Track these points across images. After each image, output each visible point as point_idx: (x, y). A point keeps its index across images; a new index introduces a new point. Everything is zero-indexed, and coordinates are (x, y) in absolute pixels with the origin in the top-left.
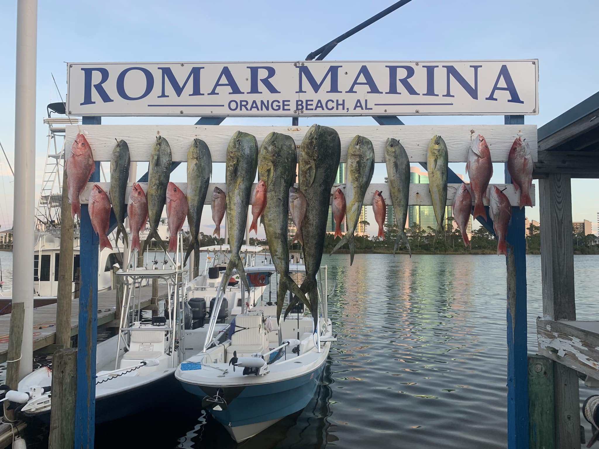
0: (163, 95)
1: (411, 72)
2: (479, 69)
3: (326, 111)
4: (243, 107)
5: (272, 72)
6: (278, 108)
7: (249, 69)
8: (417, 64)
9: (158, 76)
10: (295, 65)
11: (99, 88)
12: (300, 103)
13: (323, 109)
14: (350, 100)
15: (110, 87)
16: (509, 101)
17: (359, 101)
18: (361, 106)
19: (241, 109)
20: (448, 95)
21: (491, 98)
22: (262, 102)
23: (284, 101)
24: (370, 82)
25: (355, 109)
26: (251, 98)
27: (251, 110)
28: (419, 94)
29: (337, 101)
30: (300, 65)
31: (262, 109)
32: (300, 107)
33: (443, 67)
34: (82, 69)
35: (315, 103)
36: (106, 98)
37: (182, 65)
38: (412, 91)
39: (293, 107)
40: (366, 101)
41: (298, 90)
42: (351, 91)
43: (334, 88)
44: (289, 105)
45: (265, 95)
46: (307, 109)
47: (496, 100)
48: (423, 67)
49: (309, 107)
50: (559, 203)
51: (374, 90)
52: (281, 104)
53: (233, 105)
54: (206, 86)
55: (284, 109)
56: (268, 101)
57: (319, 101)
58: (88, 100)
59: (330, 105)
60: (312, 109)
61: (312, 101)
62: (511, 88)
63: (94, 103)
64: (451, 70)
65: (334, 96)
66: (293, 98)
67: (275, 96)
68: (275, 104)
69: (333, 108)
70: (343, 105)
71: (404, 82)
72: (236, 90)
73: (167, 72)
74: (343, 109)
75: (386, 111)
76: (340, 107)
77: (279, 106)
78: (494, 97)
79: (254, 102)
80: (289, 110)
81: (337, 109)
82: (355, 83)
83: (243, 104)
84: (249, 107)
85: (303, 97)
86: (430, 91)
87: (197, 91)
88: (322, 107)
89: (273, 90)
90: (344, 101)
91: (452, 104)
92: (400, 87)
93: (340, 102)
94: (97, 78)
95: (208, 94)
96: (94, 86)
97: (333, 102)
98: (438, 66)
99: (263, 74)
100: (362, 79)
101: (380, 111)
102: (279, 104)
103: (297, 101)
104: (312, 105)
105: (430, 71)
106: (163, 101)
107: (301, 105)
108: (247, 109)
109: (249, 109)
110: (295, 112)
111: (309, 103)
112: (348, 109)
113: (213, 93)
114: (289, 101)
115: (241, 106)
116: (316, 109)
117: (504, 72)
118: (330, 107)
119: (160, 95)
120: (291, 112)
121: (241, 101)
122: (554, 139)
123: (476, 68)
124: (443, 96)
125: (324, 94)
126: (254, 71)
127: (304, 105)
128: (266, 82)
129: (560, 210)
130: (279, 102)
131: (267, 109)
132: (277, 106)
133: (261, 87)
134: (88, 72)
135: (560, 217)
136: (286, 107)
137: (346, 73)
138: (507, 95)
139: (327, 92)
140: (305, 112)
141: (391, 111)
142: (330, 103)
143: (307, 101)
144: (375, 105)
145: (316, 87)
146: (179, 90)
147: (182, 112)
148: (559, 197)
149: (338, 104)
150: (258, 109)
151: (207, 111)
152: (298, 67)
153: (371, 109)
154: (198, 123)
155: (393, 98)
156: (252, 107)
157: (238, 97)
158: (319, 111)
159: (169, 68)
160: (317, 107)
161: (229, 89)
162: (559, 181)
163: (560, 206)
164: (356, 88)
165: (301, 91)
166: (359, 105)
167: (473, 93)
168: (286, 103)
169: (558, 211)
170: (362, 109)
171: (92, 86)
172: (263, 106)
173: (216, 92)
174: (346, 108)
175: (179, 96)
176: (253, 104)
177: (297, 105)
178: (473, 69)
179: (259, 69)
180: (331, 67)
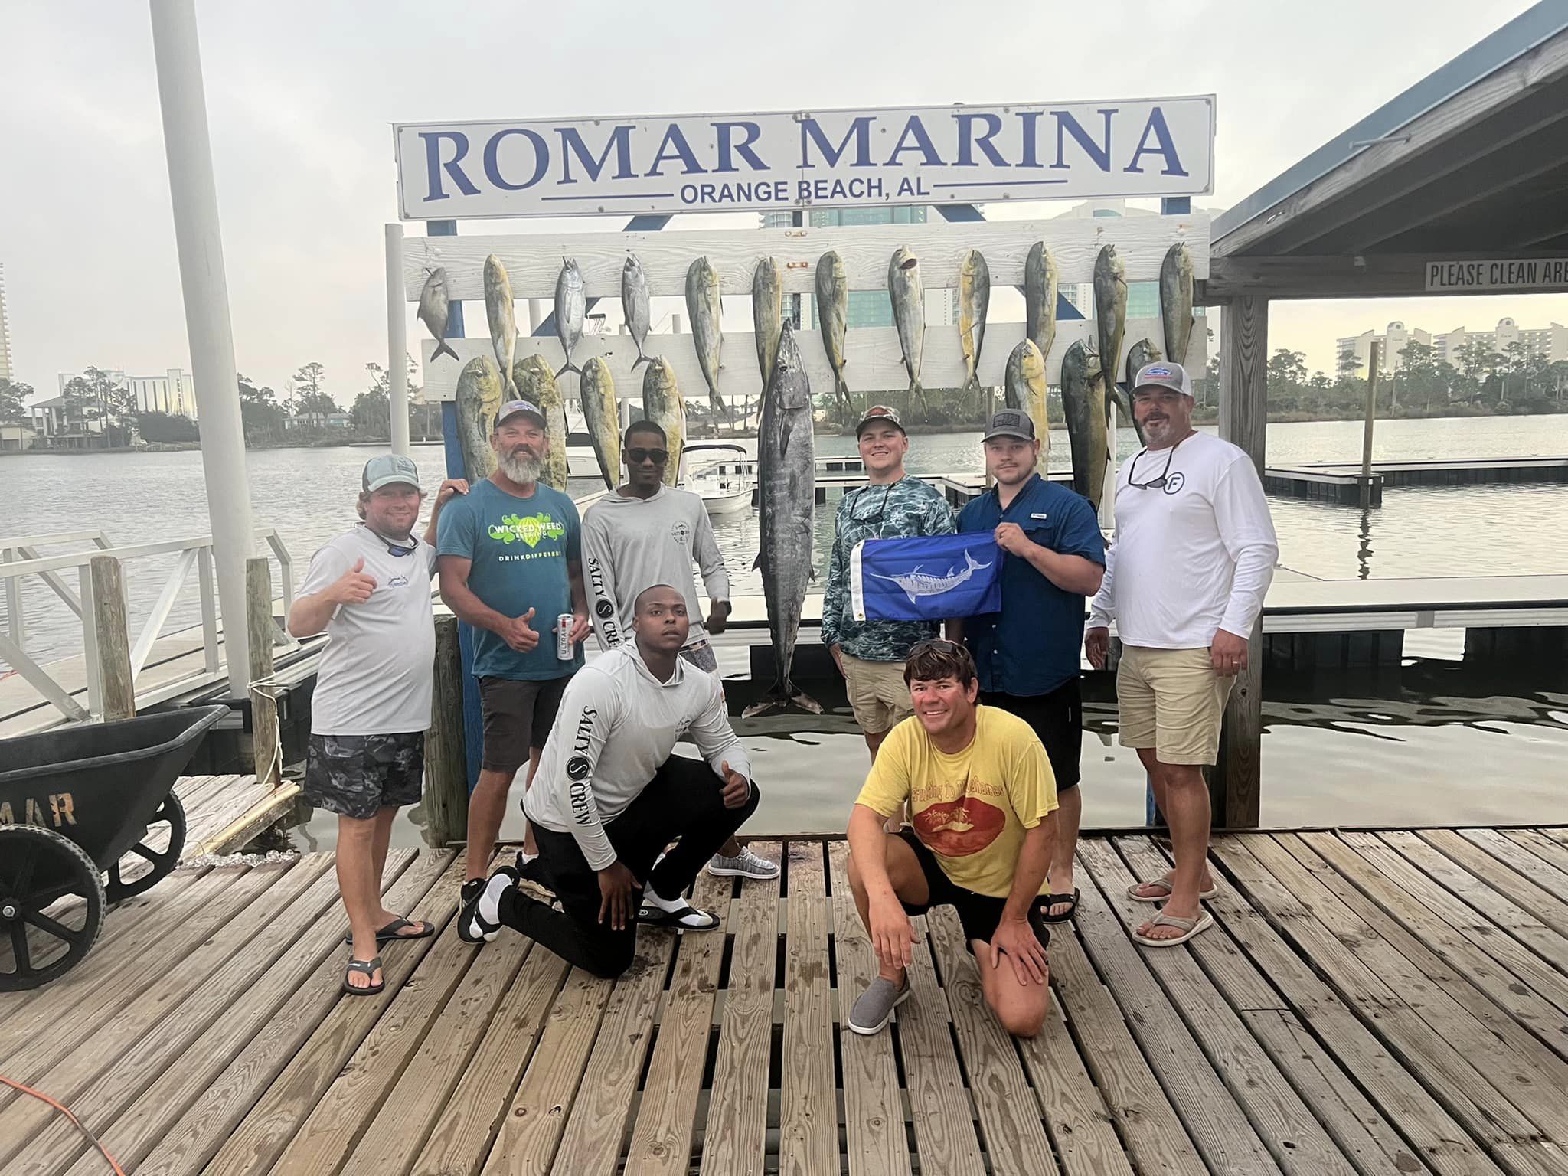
0: (567, 179)
1: (995, 124)
2: (1113, 115)
3: (850, 199)
4: (706, 197)
5: (754, 131)
6: (766, 196)
7: (715, 128)
8: (1007, 110)
9: (554, 144)
10: (795, 118)
11: (454, 169)
12: (805, 186)
13: (845, 196)
14: (892, 179)
15: (473, 166)
16: (1163, 172)
17: (906, 180)
18: (910, 189)
19: (703, 201)
20: (1060, 164)
21: (1133, 168)
22: (739, 187)
23: (776, 184)
24: (925, 145)
25: (899, 194)
26: (719, 180)
27: (720, 200)
28: (1009, 165)
29: (869, 180)
30: (804, 118)
31: (739, 200)
32: (806, 194)
33: (1052, 113)
34: (421, 135)
35: (830, 186)
36: (468, 188)
37: (597, 123)
38: (997, 160)
39: (792, 193)
40: (919, 179)
41: (801, 164)
42: (892, 162)
43: (863, 159)
44: (785, 190)
45: (743, 173)
46: (817, 197)
47: (1141, 171)
48: (1017, 114)
49: (821, 193)
50: (1247, 347)
51: (933, 159)
52: (772, 189)
53: (689, 194)
54: (641, 158)
55: (777, 198)
56: (749, 185)
57: (838, 182)
58: (436, 192)
59: (857, 188)
60: (826, 197)
61: (826, 181)
62: (1167, 148)
63: (447, 196)
64: (1065, 120)
65: (863, 172)
66: (793, 177)
67: (760, 176)
68: (763, 188)
69: (862, 193)
70: (879, 187)
71: (984, 143)
72: (693, 167)
73: (570, 136)
74: (880, 195)
75: (955, 196)
76: (875, 191)
77: (769, 193)
78: (1138, 166)
79: (726, 186)
80: (787, 199)
81: (869, 195)
82: (899, 148)
83: (705, 192)
85: (811, 176)
86: (1029, 160)
87: (625, 171)
88: (842, 192)
89: (757, 164)
90: (880, 180)
91: (1066, 181)
92: (977, 153)
93: (875, 183)
94: (447, 150)
95: (646, 175)
96: (445, 165)
97: (862, 182)
98: (1041, 113)
99: (738, 136)
100: (911, 140)
101: (943, 196)
102: (768, 189)
103: (800, 183)
104: (825, 189)
105: (1029, 121)
106: (568, 189)
107: (807, 189)
108: (714, 200)
109: (717, 199)
110: (797, 202)
111: (820, 185)
112: (887, 195)
113: (653, 172)
114: (786, 183)
115: (703, 194)
116: (832, 196)
117: (1157, 120)
118: (856, 191)
119: (562, 179)
120: (791, 203)
122: (1236, 240)
123: (1108, 114)
124: (1051, 166)
125: (845, 169)
126: (723, 130)
127: (812, 189)
128: (744, 149)
129: (1248, 359)
130: (768, 186)
131: (749, 198)
132: (765, 192)
133: (736, 159)
134: (432, 141)
135: (1247, 372)
136: (781, 195)
137: (884, 130)
138: (1160, 161)
139: (851, 165)
140: (815, 201)
141: (962, 196)
142: (856, 184)
143: (817, 182)
144: (935, 186)
145: (832, 157)
146: (594, 170)
147: (601, 210)
148: (1247, 337)
149: (870, 187)
150: (733, 200)
151: (644, 207)
152: (797, 121)
153: (928, 193)
154: (629, 228)
155: (965, 173)
156: (722, 196)
157: (696, 179)
158: (838, 197)
159: (574, 130)
160: (834, 192)
161: (681, 164)
162: (1249, 308)
163: (1248, 353)
164: (901, 156)
165: (806, 164)
166: (906, 187)
167: (1103, 160)
168: (780, 187)
169: (1244, 362)
170: (912, 194)
171: (442, 166)
172: (741, 193)
173: (658, 170)
174: (884, 194)
175: (594, 179)
176: (723, 191)
177: (800, 190)
178: (1103, 116)
179: (732, 128)
180: (857, 119)
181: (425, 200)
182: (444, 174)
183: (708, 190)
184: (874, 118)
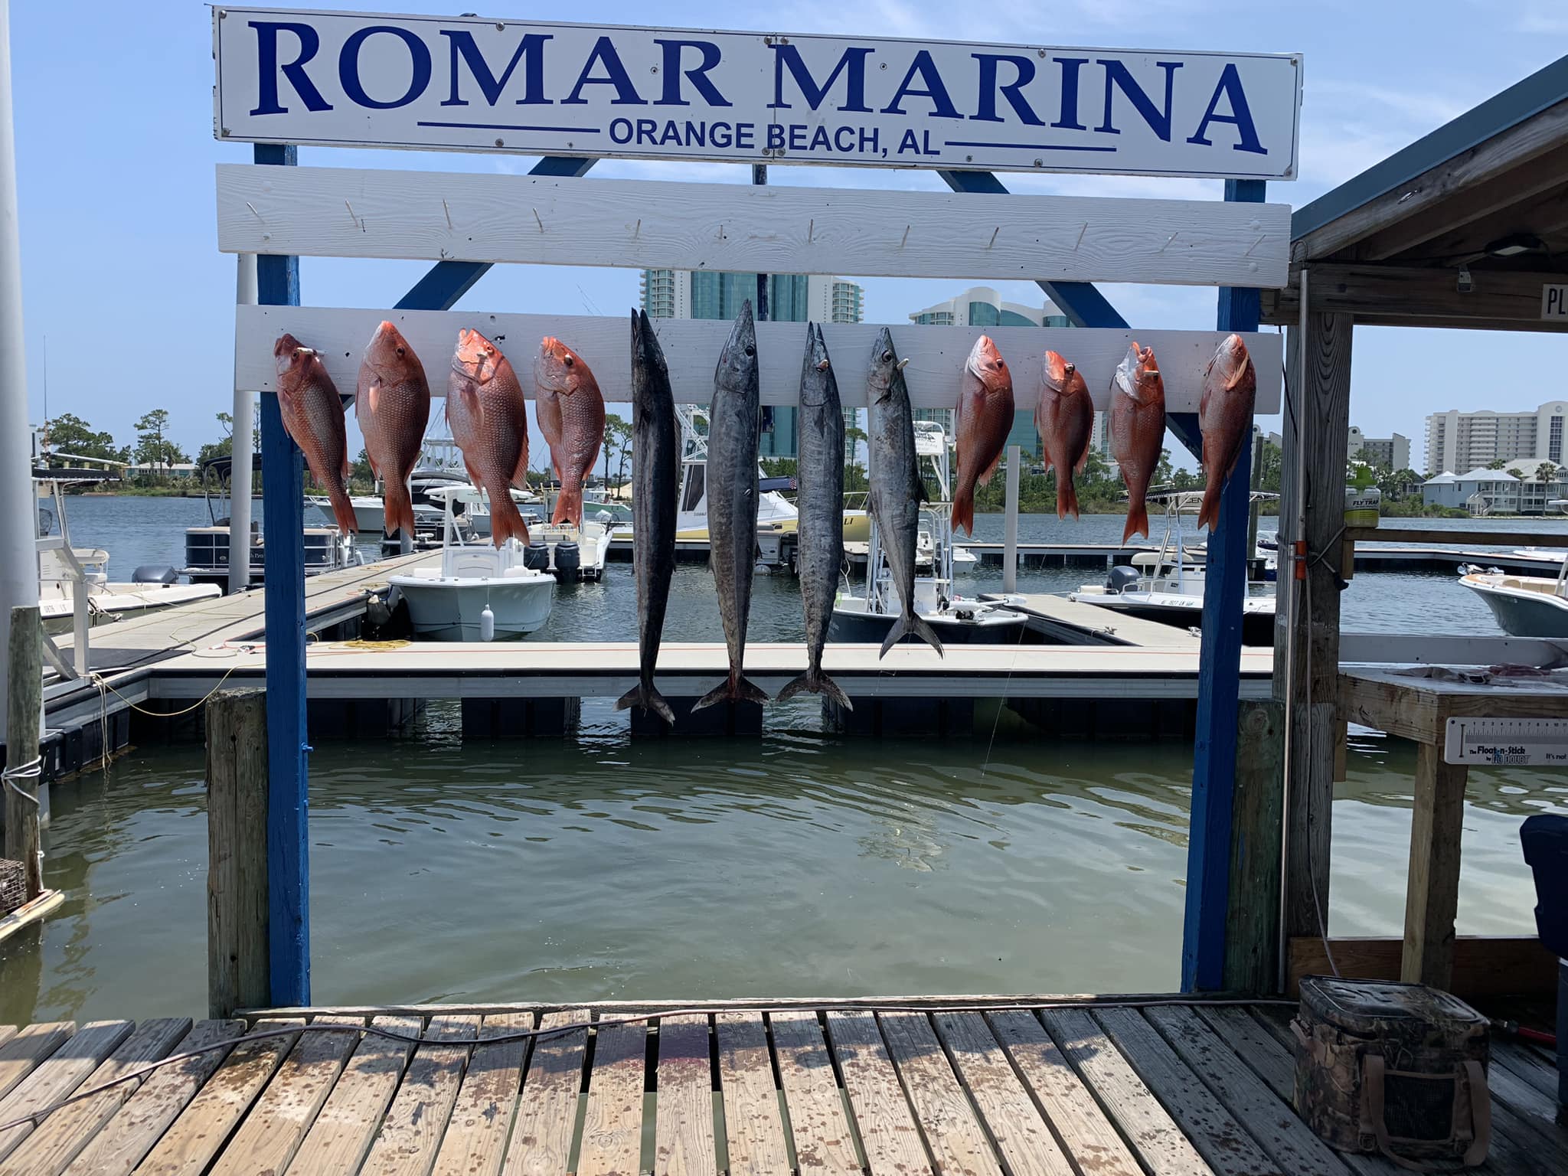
0: (455, 100)
1: (1027, 70)
2: (1176, 70)
3: (835, 153)
4: (644, 137)
5: (712, 55)
6: (725, 140)
7: (660, 47)
8: (1042, 54)
9: (440, 51)
10: (768, 42)
11: (295, 72)
12: (777, 131)
13: (829, 148)
14: (892, 130)
15: (324, 72)
16: (1236, 147)
17: (910, 133)
18: (914, 146)
19: (639, 141)
20: (1107, 128)
21: (1199, 139)
22: (689, 126)
23: (739, 126)
24: (937, 90)
25: (901, 151)
26: (664, 115)
27: (662, 142)
28: (1043, 124)
29: (862, 130)
30: (779, 43)
31: (688, 143)
32: (777, 141)
33: (1099, 62)
34: (251, 24)
35: (810, 134)
36: (314, 101)
37: (500, 27)
38: (1028, 116)
39: (760, 140)
40: (927, 133)
41: (773, 102)
42: (893, 109)
43: (855, 101)
44: (751, 135)
45: (695, 109)
46: (792, 147)
47: (1209, 143)
48: (1055, 60)
49: (797, 142)
50: (1326, 378)
51: (945, 108)
52: (733, 132)
53: (621, 131)
54: (558, 79)
55: (739, 145)
56: (703, 124)
57: (821, 130)
58: (268, 103)
59: (846, 139)
60: (805, 148)
61: (805, 127)
62: (1242, 117)
63: (285, 110)
64: (1116, 71)
65: (854, 119)
66: (762, 118)
67: (718, 113)
68: (720, 131)
69: (852, 146)
70: (875, 140)
71: (1012, 94)
72: (628, 95)
73: (462, 42)
74: (875, 150)
75: (969, 158)
76: (868, 145)
77: (729, 137)
78: (1206, 137)
79: (671, 124)
80: (752, 146)
81: (861, 149)
82: (903, 91)
83: (643, 130)
84: (658, 135)
85: (785, 118)
86: (1069, 119)
87: (535, 94)
88: (826, 142)
89: (714, 98)
90: (876, 131)
91: (1114, 150)
92: (1002, 105)
93: (868, 134)
94: (288, 48)
95: (563, 102)
96: (283, 67)
97: (852, 132)
98: (1086, 61)
99: (690, 59)
100: (919, 82)
101: (956, 158)
102: (728, 132)
103: (771, 127)
104: (804, 137)
105: (1071, 69)
106: (454, 113)
107: (779, 136)
108: (654, 142)
109: (658, 140)
110: (765, 152)
111: (797, 132)
112: (885, 151)
113: (574, 98)
114: (751, 126)
115: (640, 132)
116: (812, 148)
117: (1230, 79)
118: (844, 144)
119: (448, 98)
120: (756, 152)
121: (640, 122)
122: (1324, 237)
123: (1170, 68)
124: (1097, 129)
125: (831, 113)
126: (672, 51)
127: (786, 136)
128: (698, 78)
129: (1326, 393)
130: (728, 127)
131: (701, 142)
132: (723, 136)
133: (687, 89)
134: (267, 33)
135: (1325, 408)
136: (744, 141)
137: (884, 66)
138: (1232, 133)
139: (840, 109)
140: (789, 153)
141: (981, 159)
142: (844, 134)
143: (792, 128)
144: (947, 143)
145: (815, 97)
146: (492, 90)
147: (500, 143)
148: (1326, 366)
149: (863, 139)
150: (680, 143)
151: (558, 143)
152: (770, 46)
153: (937, 153)
154: (538, 171)
155: (985, 130)
156: (665, 137)
157: (632, 112)
158: (820, 149)
159: (468, 34)
160: (815, 142)
161: (612, 91)
162: (1329, 329)
163: (1326, 385)
164: (905, 102)
165: (779, 103)
166: (909, 142)
167: (1161, 126)
168: (744, 130)
169: (1321, 396)
170: (917, 152)
171: (279, 69)
172: (691, 134)
173: (581, 97)
174: (880, 149)
175: (492, 103)
176: (667, 130)
177: (771, 136)
178: (1163, 69)
179: (683, 48)
180: (849, 50)
181: (253, 113)
182: (283, 81)
183: (647, 127)
184: (872, 50)
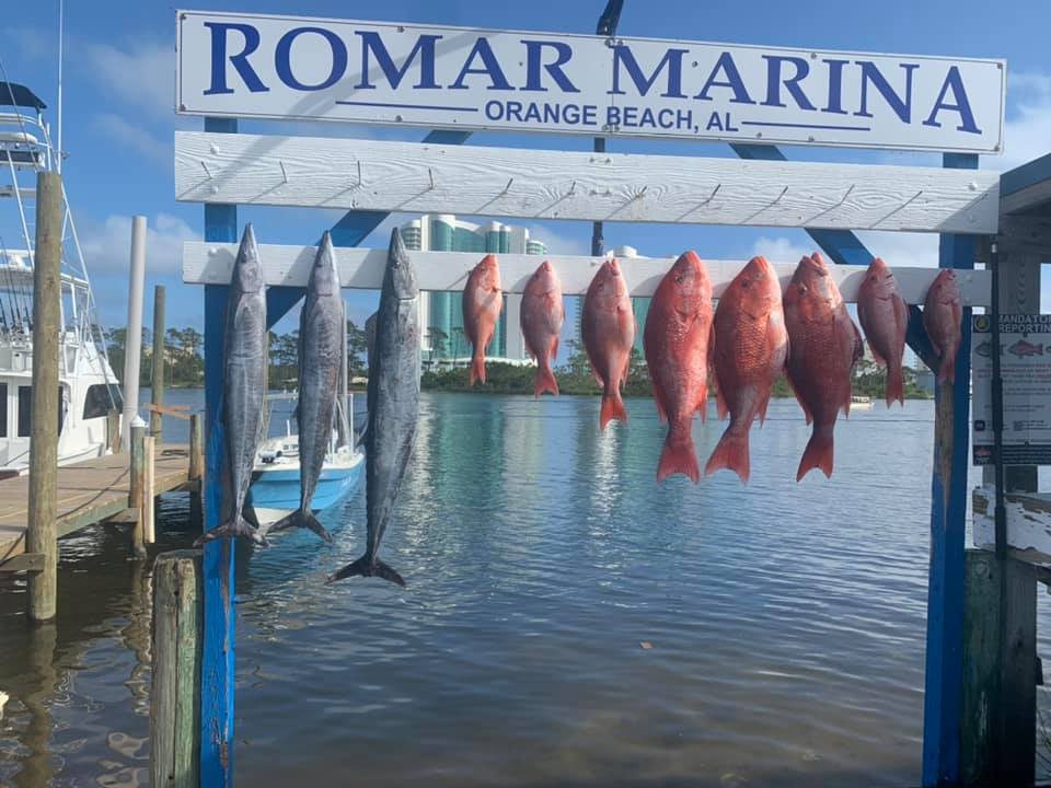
0: (365, 85)
1: (803, 68)
2: (914, 70)
3: (659, 129)
4: (512, 115)
5: (565, 53)
6: (574, 119)
7: (525, 46)
8: (815, 56)
9: (354, 47)
10: (608, 44)
11: (241, 63)
12: (614, 112)
13: (654, 125)
14: (702, 113)
15: (263, 62)
16: (959, 128)
17: (715, 115)
18: (719, 124)
19: (509, 118)
20: (863, 113)
21: (931, 122)
22: (547, 107)
23: (586, 108)
24: (736, 83)
25: (708, 128)
26: (526, 98)
27: (526, 119)
28: (815, 109)
29: (679, 112)
30: (616, 44)
31: (546, 121)
33: (857, 63)
34: (207, 24)
35: (640, 114)
36: (254, 84)
37: (402, 29)
38: (804, 103)
39: (601, 119)
40: (728, 115)
41: (611, 89)
42: (703, 96)
43: (674, 90)
44: (594, 115)
45: (552, 94)
47: (939, 125)
48: (825, 61)
49: (630, 120)
51: (742, 96)
52: (581, 112)
53: (495, 111)
54: (446, 70)
55: (585, 122)
56: (558, 106)
57: (648, 111)
58: (219, 85)
59: (667, 118)
60: (635, 125)
61: (636, 109)
62: (963, 106)
63: (232, 91)
64: (869, 70)
65: (674, 104)
66: (603, 102)
67: (570, 98)
68: (571, 111)
69: (671, 124)
70: (689, 119)
71: (793, 86)
72: (500, 82)
73: (372, 40)
74: (689, 127)
75: (760, 135)
76: (684, 124)
77: (577, 116)
79: (533, 106)
80: (595, 123)
81: (679, 126)
82: (710, 82)
83: (512, 110)
84: (523, 114)
85: (620, 102)
86: (834, 106)
87: (428, 81)
88: (652, 121)
89: (566, 85)
90: (690, 113)
91: (869, 129)
92: (785, 94)
93: (684, 115)
94: (235, 43)
95: (450, 87)
96: (231, 58)
97: (671, 113)
98: (848, 62)
99: (548, 56)
100: (722, 76)
101: (750, 134)
102: (575, 112)
103: (609, 109)
104: (635, 117)
105: (835, 68)
106: (365, 95)
107: (616, 116)
108: (520, 119)
109: (523, 118)
110: (605, 128)
111: (630, 113)
112: (697, 128)
113: (458, 85)
114: (595, 108)
115: (509, 112)
116: (641, 125)
117: (954, 78)
118: (666, 122)
119: (360, 83)
120: (598, 128)
121: (509, 104)
123: (909, 68)
124: (856, 114)
125: (656, 99)
126: (534, 49)
127: (621, 116)
128: (554, 70)
130: (577, 109)
131: (556, 120)
132: (573, 115)
133: (546, 78)
134: (218, 31)
136: (589, 119)
137: (696, 64)
138: (957, 118)
139: (663, 95)
140: (624, 128)
141: (769, 135)
142: (666, 114)
143: (626, 109)
144: (744, 123)
145: (643, 86)
146: (394, 77)
147: (399, 119)
149: (680, 119)
150: (539, 120)
151: (446, 119)
152: (610, 47)
153: (736, 130)
155: (772, 114)
156: (529, 115)
157: (503, 96)
158: (647, 126)
159: (376, 34)
160: (644, 121)
161: (487, 80)
162: (1023, 266)
164: (712, 92)
165: (616, 90)
166: (715, 121)
167: (904, 112)
168: (589, 111)
170: (721, 129)
171: (227, 59)
172: (554, 113)
173: (464, 83)
174: (693, 126)
175: (394, 88)
176: (530, 110)
177: (609, 116)
178: (904, 70)
180: (670, 51)
181: (206, 93)
182: (230, 68)
183: (514, 107)
184: (687, 51)
